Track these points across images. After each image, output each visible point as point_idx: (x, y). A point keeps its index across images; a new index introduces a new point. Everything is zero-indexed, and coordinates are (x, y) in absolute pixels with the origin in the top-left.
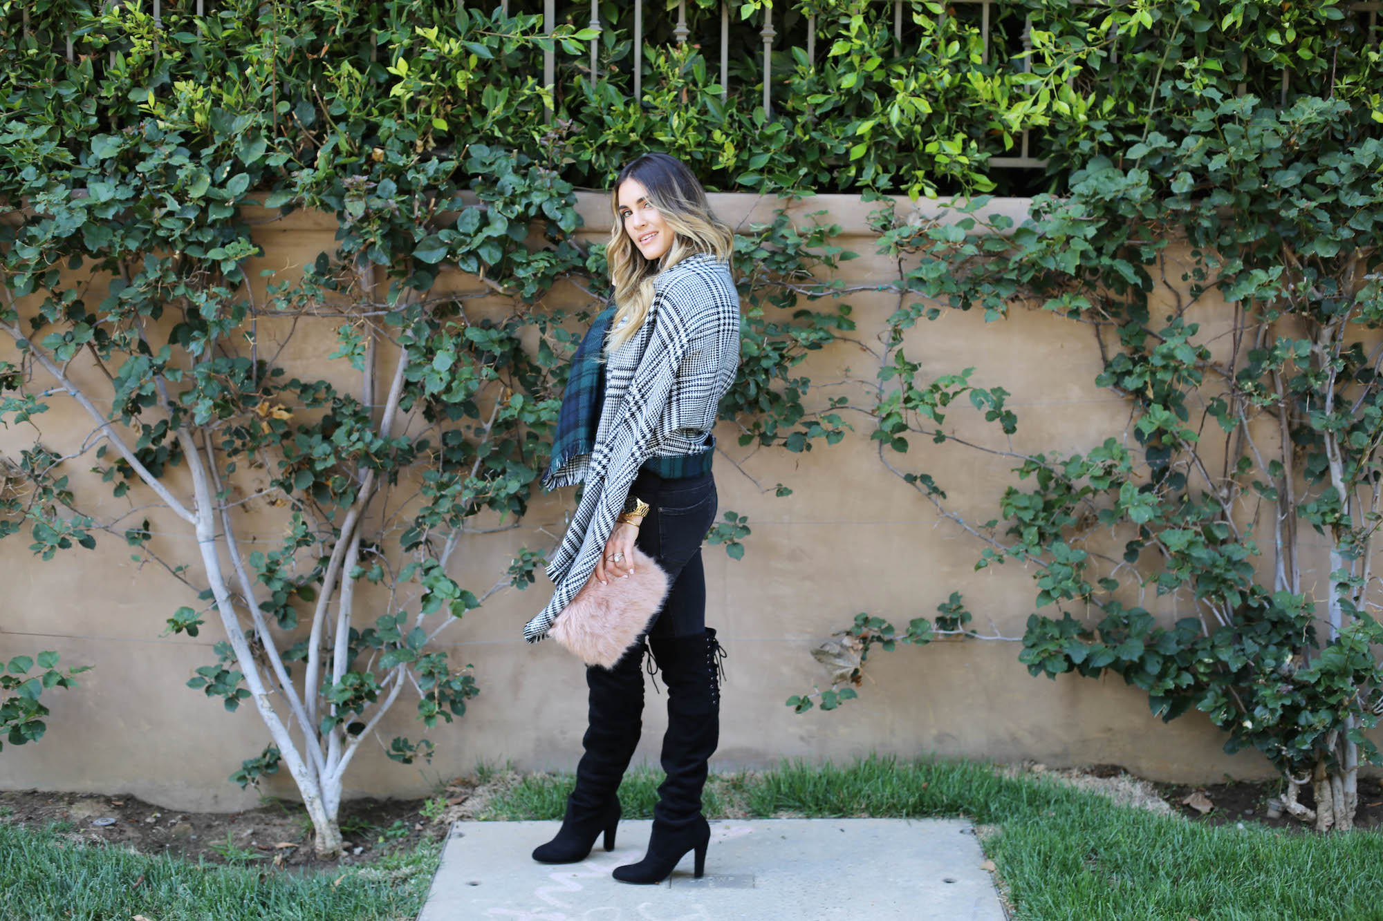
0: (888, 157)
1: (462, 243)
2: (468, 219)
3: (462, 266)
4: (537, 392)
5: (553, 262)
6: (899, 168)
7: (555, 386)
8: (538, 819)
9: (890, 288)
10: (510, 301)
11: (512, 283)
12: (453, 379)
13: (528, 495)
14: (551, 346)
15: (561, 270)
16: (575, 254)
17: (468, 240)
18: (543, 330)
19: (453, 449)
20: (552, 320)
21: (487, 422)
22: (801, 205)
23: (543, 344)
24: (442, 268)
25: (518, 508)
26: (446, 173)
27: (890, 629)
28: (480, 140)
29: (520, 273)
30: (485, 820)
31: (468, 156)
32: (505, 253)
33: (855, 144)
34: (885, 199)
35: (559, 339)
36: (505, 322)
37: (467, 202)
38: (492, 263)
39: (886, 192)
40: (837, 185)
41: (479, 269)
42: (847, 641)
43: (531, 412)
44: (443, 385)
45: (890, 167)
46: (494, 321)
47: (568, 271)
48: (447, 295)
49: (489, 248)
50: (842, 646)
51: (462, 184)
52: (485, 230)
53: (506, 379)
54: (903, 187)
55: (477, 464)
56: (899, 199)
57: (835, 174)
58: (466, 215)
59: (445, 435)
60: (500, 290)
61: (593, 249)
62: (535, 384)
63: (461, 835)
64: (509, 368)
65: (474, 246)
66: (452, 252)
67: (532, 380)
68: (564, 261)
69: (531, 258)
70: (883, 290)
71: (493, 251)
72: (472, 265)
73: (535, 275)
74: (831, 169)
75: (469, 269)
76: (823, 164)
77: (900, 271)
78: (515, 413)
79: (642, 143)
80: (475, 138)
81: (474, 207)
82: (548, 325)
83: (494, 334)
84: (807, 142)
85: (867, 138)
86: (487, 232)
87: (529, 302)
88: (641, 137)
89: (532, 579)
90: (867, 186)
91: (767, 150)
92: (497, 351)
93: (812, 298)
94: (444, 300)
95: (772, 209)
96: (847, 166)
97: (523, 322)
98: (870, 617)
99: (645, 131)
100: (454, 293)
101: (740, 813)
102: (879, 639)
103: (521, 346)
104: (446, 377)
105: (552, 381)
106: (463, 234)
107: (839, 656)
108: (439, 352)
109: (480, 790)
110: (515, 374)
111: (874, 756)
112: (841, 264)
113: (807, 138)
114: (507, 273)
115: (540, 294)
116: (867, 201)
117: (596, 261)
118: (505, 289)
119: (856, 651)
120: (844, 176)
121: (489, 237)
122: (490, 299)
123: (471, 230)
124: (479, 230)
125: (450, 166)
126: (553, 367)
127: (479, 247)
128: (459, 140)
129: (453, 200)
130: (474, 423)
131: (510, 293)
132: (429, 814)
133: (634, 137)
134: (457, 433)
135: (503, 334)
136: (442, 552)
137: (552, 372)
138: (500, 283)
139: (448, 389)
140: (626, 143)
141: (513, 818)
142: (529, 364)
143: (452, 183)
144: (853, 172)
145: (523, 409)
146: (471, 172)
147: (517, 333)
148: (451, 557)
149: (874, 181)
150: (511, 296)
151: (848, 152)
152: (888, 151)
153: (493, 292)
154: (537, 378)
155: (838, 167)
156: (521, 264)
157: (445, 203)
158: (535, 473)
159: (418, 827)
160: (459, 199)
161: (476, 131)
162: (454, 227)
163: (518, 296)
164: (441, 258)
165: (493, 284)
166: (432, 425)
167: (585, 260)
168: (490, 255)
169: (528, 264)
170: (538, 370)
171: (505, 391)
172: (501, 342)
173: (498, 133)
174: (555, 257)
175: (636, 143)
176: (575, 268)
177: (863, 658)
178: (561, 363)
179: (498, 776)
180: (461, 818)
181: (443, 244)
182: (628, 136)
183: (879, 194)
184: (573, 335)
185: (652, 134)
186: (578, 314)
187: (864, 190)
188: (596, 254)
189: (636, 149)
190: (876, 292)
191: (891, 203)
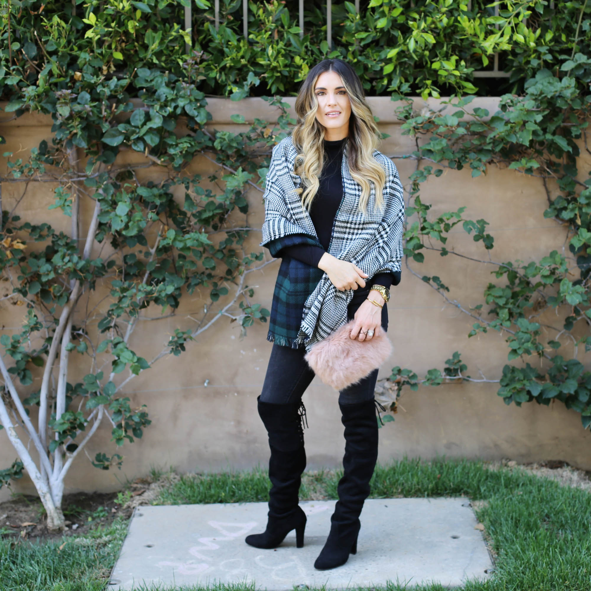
0: (408, 72)
1: (133, 132)
2: (137, 117)
3: (134, 147)
4: (185, 228)
5: (193, 143)
6: (415, 79)
7: (195, 224)
8: (191, 503)
9: (410, 157)
10: (166, 170)
11: (167, 158)
12: (130, 221)
13: (180, 295)
14: (192, 197)
15: (198, 149)
16: (206, 138)
17: (137, 130)
18: (187, 188)
19: (130, 266)
20: (193, 181)
21: (152, 248)
23: (188, 197)
24: (121, 149)
25: (173, 303)
26: (122, 87)
27: (414, 376)
28: (144, 66)
29: (172, 151)
30: (157, 505)
31: (136, 76)
32: (162, 138)
33: (387, 64)
34: (406, 99)
35: (198, 193)
36: (162, 183)
37: (136, 106)
38: (153, 145)
39: (407, 95)
40: (375, 91)
41: (145, 149)
42: (387, 385)
43: (181, 241)
44: (123, 225)
45: (409, 79)
46: (156, 182)
47: (203, 149)
48: (125, 166)
49: (151, 135)
50: (384, 388)
51: (133, 94)
52: (148, 123)
53: (164, 220)
54: (418, 91)
55: (146, 275)
56: (415, 99)
57: (374, 84)
58: (136, 115)
59: (125, 257)
60: (159, 162)
61: (218, 135)
62: (183, 223)
63: (141, 515)
64: (166, 213)
65: (141, 134)
66: (127, 138)
67: (181, 220)
68: (200, 143)
69: (179, 141)
70: (406, 158)
71: (154, 137)
72: (140, 147)
73: (181, 152)
74: (371, 81)
75: (138, 149)
76: (366, 77)
77: (417, 145)
78: (170, 242)
79: (249, 66)
80: (140, 64)
81: (141, 109)
82: (191, 185)
83: (156, 191)
84: (356, 63)
85: (394, 60)
86: (149, 125)
87: (178, 169)
88: (249, 61)
89: (183, 349)
90: (395, 91)
92: (158, 202)
94: (123, 170)
96: (382, 78)
97: (174, 183)
98: (402, 368)
99: (251, 58)
100: (129, 165)
101: (321, 497)
102: (408, 383)
103: (174, 199)
104: (125, 219)
105: (193, 221)
106: (135, 127)
107: (382, 394)
108: (120, 204)
109: (153, 486)
110: (170, 217)
111: (406, 458)
113: (355, 60)
114: (164, 151)
115: (185, 165)
116: (395, 100)
117: (221, 142)
118: (162, 162)
119: (393, 391)
120: (380, 86)
121: (151, 129)
122: (153, 168)
123: (139, 124)
124: (144, 124)
125: (125, 82)
126: (194, 212)
127: (144, 135)
128: (130, 67)
129: (127, 105)
130: (144, 249)
131: (165, 164)
132: (121, 502)
133: (243, 61)
134: (133, 256)
135: (162, 191)
136: (125, 333)
137: (194, 215)
138: (159, 158)
139: (127, 227)
140: (239, 66)
141: (174, 504)
142: (179, 210)
143: (126, 94)
144: (385, 82)
145: (175, 239)
146: (138, 86)
147: (171, 190)
148: (131, 336)
149: (399, 88)
150: (166, 166)
151: (382, 69)
152: (408, 68)
153: (154, 164)
154: (184, 219)
155: (377, 79)
156: (172, 145)
157: (122, 107)
158: (184, 280)
159: (114, 510)
160: (131, 104)
161: (141, 60)
162: (128, 122)
163: (170, 166)
164: (120, 142)
165: (154, 159)
166: (117, 251)
167: (213, 142)
168: (152, 140)
169: (177, 145)
170: (184, 214)
171: (163, 228)
172: (160, 196)
173: (155, 61)
174: (194, 140)
175: (245, 66)
176: (207, 147)
177: (398, 395)
178: (199, 209)
179: (165, 476)
180: (141, 504)
181: (121, 133)
182: (240, 61)
183: (403, 96)
184: (207, 191)
185: (255, 59)
186: (210, 177)
187: (393, 94)
188: (221, 138)
189: (245, 70)
190: (402, 159)
191: (410, 102)
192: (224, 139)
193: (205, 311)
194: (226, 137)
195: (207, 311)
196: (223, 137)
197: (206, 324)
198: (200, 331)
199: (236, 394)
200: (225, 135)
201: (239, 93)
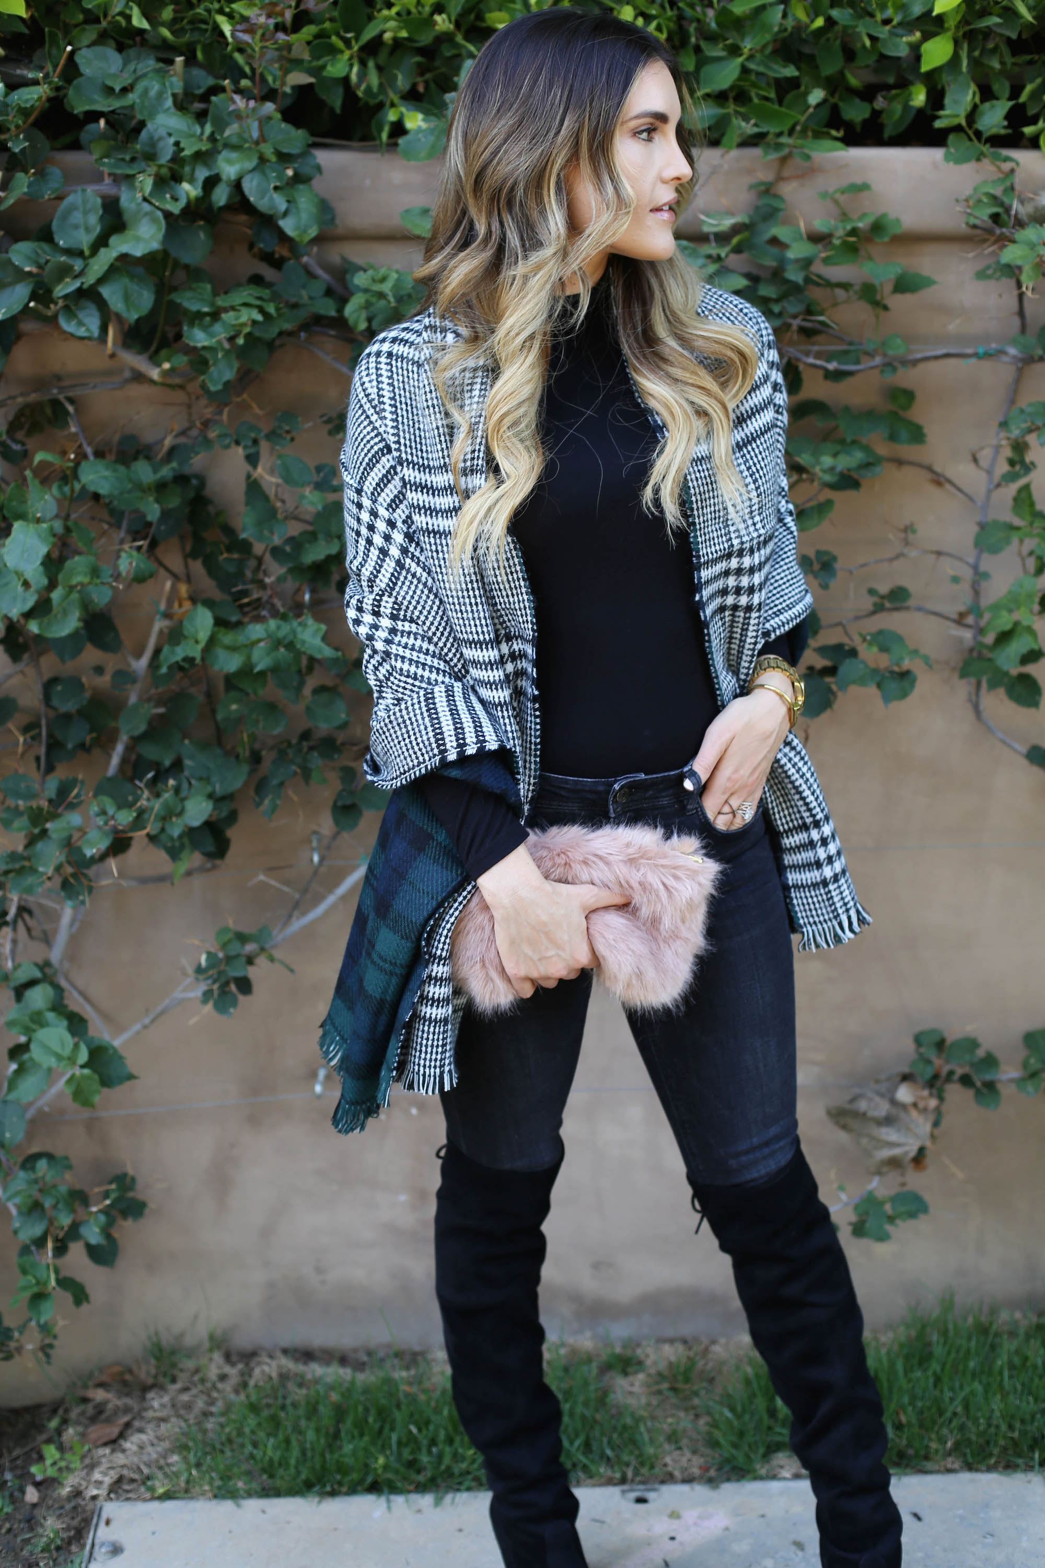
0: (996, 65)
1: (64, 272)
2: (77, 217)
3: (68, 326)
4: (245, 593)
5: (271, 309)
6: (1015, 92)
7: (281, 580)
8: (275, 1492)
9: (1003, 352)
10: (180, 396)
11: (181, 360)
12: (52, 585)
13: (232, 817)
14: (271, 492)
15: (287, 326)
16: (318, 288)
17: (78, 265)
18: (252, 459)
19: (67, 718)
20: (272, 436)
21: (139, 655)
22: (810, 172)
23: (254, 488)
24: (27, 326)
25: (211, 848)
26: (24, 112)
27: (990, 1061)
28: (102, 38)
29: (199, 338)
30: (167, 1496)
31: (71, 71)
32: (163, 289)
33: (927, 37)
34: (997, 158)
35: (288, 479)
36: (168, 442)
37: (73, 178)
38: (134, 316)
39: (997, 141)
40: (881, 127)
41: (104, 329)
42: (904, 1094)
43: (233, 649)
44: (30, 601)
45: (996, 87)
46: (148, 437)
47: (305, 326)
48: (40, 383)
49: (126, 281)
50: (894, 1102)
51: (67, 139)
52: (113, 240)
53: (175, 561)
54: (1028, 130)
55: (120, 748)
56: (1023, 157)
57: (880, 103)
58: (72, 208)
59: (49, 686)
60: (155, 374)
61: (360, 279)
62: (240, 575)
64: (182, 538)
65: (90, 279)
66: (42, 293)
67: (231, 569)
68: (295, 306)
69: (221, 302)
70: (988, 356)
71: (133, 287)
72: (91, 322)
73: (231, 339)
74: (868, 93)
75: (82, 332)
76: (853, 81)
77: (1021, 313)
78: (196, 652)
79: (459, 39)
80: (91, 34)
81: (90, 189)
82: (264, 446)
83: (144, 472)
84: (820, 31)
85: (951, 23)
86: (120, 245)
87: (220, 399)
88: (458, 25)
89: (245, 986)
90: (958, 129)
91: (735, 51)
92: (153, 511)
93: (838, 375)
94: (33, 397)
95: (747, 180)
96: (903, 84)
97: (207, 443)
98: (950, 1038)
99: (465, 13)
100: (59, 378)
101: (695, 1464)
102: (966, 1081)
103: (207, 492)
104: (38, 578)
105: (275, 571)
106: (68, 252)
107: (888, 1121)
108: (17, 526)
109: (157, 1402)
110: (194, 554)
112: (897, 302)
113: (820, 22)
114: (171, 334)
115: (245, 378)
116: (958, 161)
117: (368, 305)
118: (165, 374)
119: (925, 1110)
120: (898, 108)
121: (124, 257)
122: (136, 391)
123: (84, 240)
124: (102, 242)
125: (32, 96)
126: (277, 540)
127: (101, 281)
128: (54, 42)
129: (41, 174)
130: (111, 662)
131: (177, 381)
132: (51, 1472)
133: (442, 22)
134: (75, 684)
135: (166, 472)
136: (56, 931)
137: (276, 552)
138: (155, 360)
139: (41, 608)
140: (425, 39)
141: (226, 1492)
142: (229, 531)
143: (40, 136)
144: (919, 98)
145: (212, 641)
146: (80, 108)
147: (197, 462)
148: (74, 940)
149: (972, 116)
150: (181, 387)
151: (915, 49)
152: (994, 50)
153: (139, 377)
154: (241, 563)
155: (887, 87)
156: (199, 315)
157: (22, 183)
158: (245, 768)
159: (32, 1495)
160: (55, 173)
161: (92, 18)
162: (46, 236)
163: (194, 387)
164: (17, 308)
165: (135, 361)
166: (20, 666)
167: (343, 301)
168: (127, 298)
169: (215, 315)
170: (245, 547)
171: (174, 588)
172: (161, 488)
173: (139, 21)
174: (275, 298)
175: (445, 38)
176: (318, 321)
177: (936, 1124)
178: (294, 529)
179: (190, 1364)
180: (118, 1488)
181: (21, 275)
182: (430, 23)
183: (986, 149)
184: (319, 469)
185: (480, 17)
186: (328, 422)
187: (951, 138)
188: (366, 291)
189: (448, 52)
190: (973, 361)
191: (1007, 166)
192: (381, 295)
193: (316, 858)
194: (386, 287)
195: (322, 859)
196: (377, 287)
197: (318, 899)
198: (297, 924)
199: (414, 1111)
200: (383, 279)
201: (431, 131)
